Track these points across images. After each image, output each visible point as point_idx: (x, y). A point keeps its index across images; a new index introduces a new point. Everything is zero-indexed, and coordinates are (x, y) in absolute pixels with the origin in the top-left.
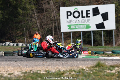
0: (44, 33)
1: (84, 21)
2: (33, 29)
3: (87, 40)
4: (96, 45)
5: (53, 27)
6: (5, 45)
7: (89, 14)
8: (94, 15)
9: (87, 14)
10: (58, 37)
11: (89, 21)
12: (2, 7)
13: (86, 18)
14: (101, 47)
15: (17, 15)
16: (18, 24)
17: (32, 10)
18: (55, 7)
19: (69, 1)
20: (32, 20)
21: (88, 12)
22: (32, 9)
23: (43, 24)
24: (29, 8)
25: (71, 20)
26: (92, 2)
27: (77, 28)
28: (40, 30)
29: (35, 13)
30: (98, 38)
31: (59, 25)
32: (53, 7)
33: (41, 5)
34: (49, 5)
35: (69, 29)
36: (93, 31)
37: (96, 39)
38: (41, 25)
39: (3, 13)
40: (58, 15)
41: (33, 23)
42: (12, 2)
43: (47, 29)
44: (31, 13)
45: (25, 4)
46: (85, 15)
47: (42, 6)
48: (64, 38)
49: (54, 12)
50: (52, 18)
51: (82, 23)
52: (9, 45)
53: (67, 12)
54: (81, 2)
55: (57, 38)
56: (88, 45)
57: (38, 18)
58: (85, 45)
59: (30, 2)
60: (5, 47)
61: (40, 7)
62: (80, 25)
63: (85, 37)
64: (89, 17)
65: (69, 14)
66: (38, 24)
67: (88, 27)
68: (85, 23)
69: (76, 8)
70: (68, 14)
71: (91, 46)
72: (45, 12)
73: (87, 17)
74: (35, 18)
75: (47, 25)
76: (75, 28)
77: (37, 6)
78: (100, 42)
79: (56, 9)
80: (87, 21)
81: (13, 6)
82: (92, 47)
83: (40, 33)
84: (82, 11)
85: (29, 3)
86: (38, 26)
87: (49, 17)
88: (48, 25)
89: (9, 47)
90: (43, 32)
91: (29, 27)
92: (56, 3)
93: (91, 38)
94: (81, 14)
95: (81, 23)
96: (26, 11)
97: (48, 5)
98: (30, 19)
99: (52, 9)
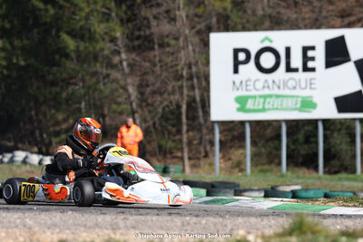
0: (151, 123)
1: (294, 84)
2: (114, 106)
3: (304, 150)
4: (333, 170)
5: (185, 102)
6: (12, 161)
7: (313, 59)
8: (329, 64)
9: (306, 59)
10: (201, 139)
11: (311, 84)
12: (8, 26)
13: (301, 75)
14: (351, 176)
15: (57, 57)
16: (62, 87)
17: (113, 40)
18: (194, 30)
19: (245, 11)
20: (111, 77)
21: (310, 53)
22: (111, 36)
23: (148, 90)
24: (102, 33)
25: (249, 80)
26: (326, 17)
27: (267, 107)
28: (137, 112)
29: (122, 50)
30: (341, 144)
31: (205, 94)
32: (187, 32)
33: (145, 22)
34: (172, 23)
35: (239, 110)
36: (326, 122)
37: (333, 150)
38: (142, 94)
39: (8, 46)
40: (204, 61)
41: (115, 85)
42: (40, 10)
43: (163, 109)
44: (106, 52)
45: (87, 18)
46: (297, 61)
47: (149, 28)
48: (221, 142)
49: (190, 47)
50: (183, 69)
51: (287, 92)
52: (24, 162)
53: (236, 51)
54: (285, 18)
55: (195, 142)
56: (306, 170)
57: (132, 70)
58: (296, 169)
59: (104, 13)
60: (11, 170)
61: (139, 29)
62: (278, 96)
63: (297, 140)
64: (313, 70)
65: (242, 56)
66: (131, 89)
67: (308, 104)
68: (298, 92)
69: (267, 38)
70: (240, 58)
71: (314, 175)
72: (156, 47)
73: (306, 69)
74: (123, 69)
75: (161, 94)
76: (261, 107)
77: (128, 28)
78: (348, 158)
79: (196, 40)
80: (303, 86)
81: (45, 23)
82: (319, 178)
83: (138, 121)
84: (288, 50)
85: (100, 15)
86: (129, 96)
87: (172, 67)
88: (165, 96)
89: (24, 168)
90: (149, 118)
91: (100, 99)
92: (196, 19)
93: (317, 143)
94: (282, 60)
95: (281, 92)
96: (87, 45)
97: (169, 22)
98: (104, 71)
99: (181, 40)
